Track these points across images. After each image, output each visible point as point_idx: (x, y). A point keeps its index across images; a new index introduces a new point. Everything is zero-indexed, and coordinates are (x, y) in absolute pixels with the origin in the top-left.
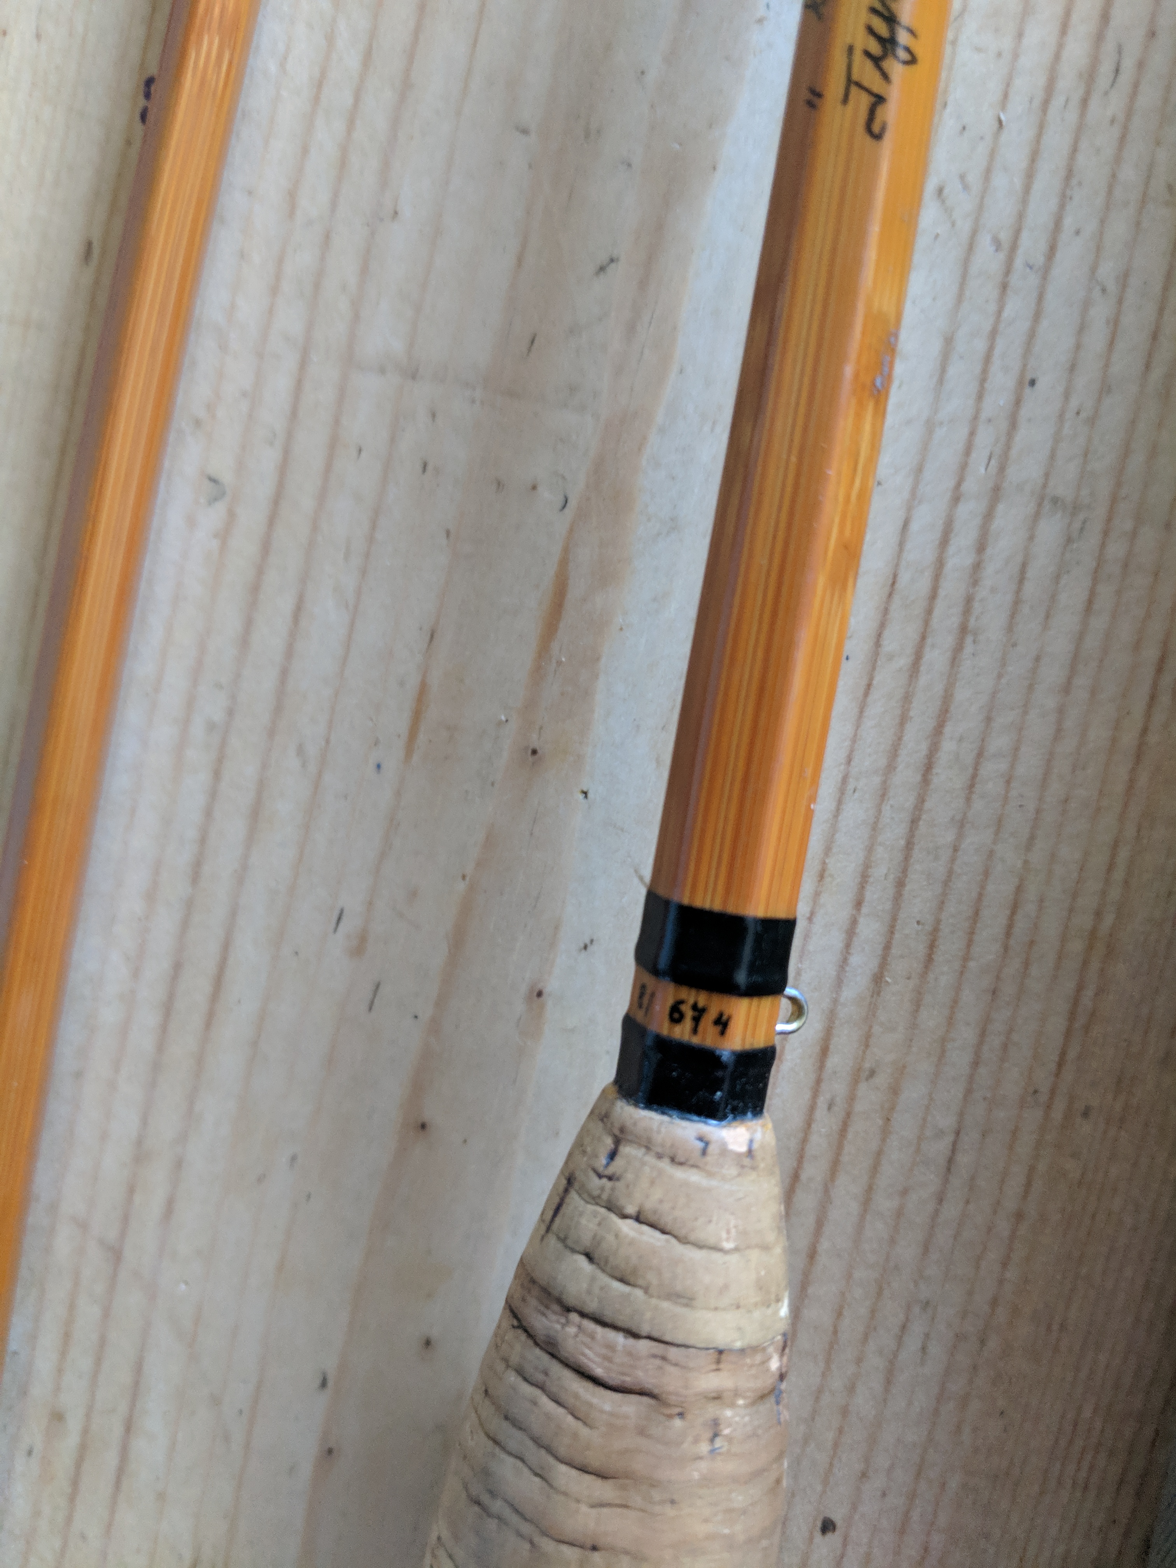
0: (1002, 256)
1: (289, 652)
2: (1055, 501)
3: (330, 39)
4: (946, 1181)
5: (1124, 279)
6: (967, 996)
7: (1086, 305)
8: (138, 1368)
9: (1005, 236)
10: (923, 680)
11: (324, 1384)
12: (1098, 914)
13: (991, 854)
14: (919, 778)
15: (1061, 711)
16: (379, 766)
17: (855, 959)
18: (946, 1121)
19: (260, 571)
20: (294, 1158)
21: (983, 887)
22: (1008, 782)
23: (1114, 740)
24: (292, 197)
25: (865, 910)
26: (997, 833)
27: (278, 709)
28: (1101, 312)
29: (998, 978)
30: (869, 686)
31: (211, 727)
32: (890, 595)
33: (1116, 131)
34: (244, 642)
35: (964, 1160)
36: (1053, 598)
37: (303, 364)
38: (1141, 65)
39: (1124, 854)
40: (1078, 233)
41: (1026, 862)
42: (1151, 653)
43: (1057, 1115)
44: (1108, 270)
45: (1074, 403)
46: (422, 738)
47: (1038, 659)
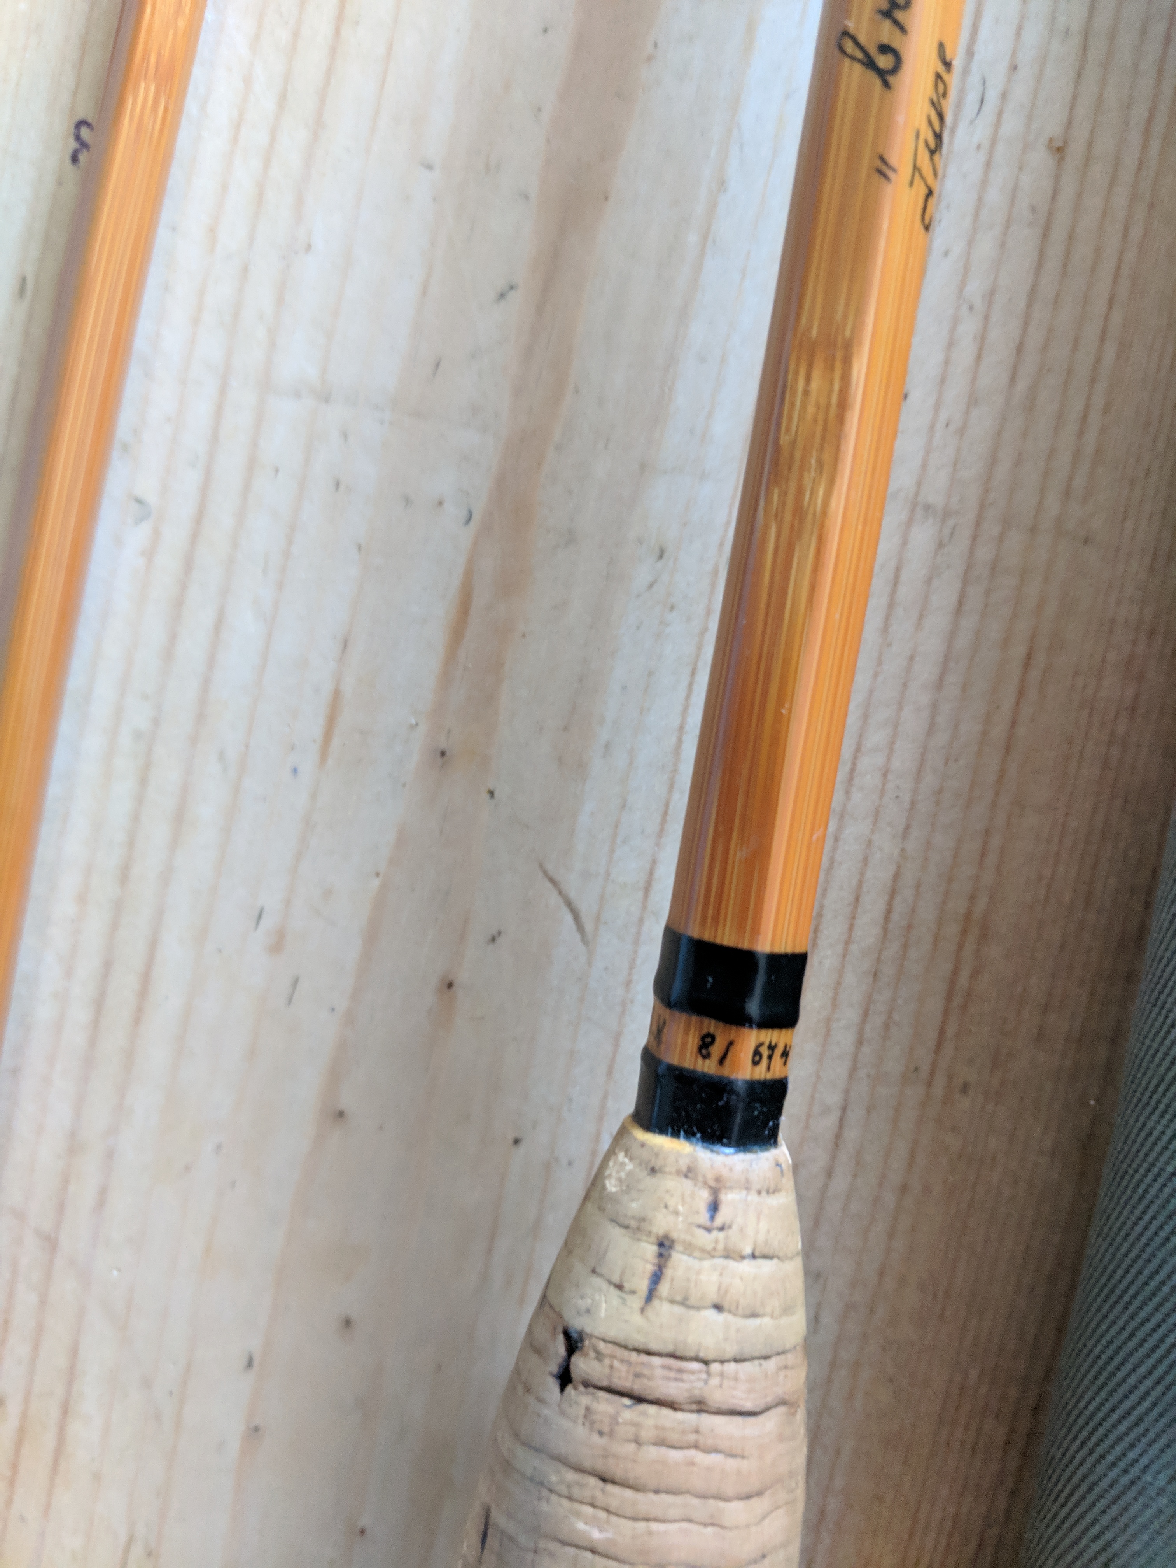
1: (211, 662)
2: (927, 507)
3: (248, 81)
4: (834, 1156)
5: (990, 296)
6: (850, 978)
7: (956, 321)
8: (74, 1352)
11: (250, 1364)
12: (972, 898)
13: (870, 843)
15: (934, 706)
16: (295, 771)
18: (833, 1098)
19: (184, 587)
20: (219, 1147)
21: (863, 874)
22: (885, 775)
23: (985, 733)
24: (212, 231)
26: (875, 823)
27: (201, 717)
28: (968, 328)
29: (879, 960)
31: (138, 735)
33: (981, 158)
34: (168, 654)
35: (851, 1135)
36: (925, 601)
37: (223, 389)
38: (1004, 95)
39: (996, 842)
40: (946, 253)
41: (903, 850)
42: (1019, 651)
43: (938, 1091)
44: (975, 288)
45: (944, 415)
46: (336, 742)
47: (912, 658)
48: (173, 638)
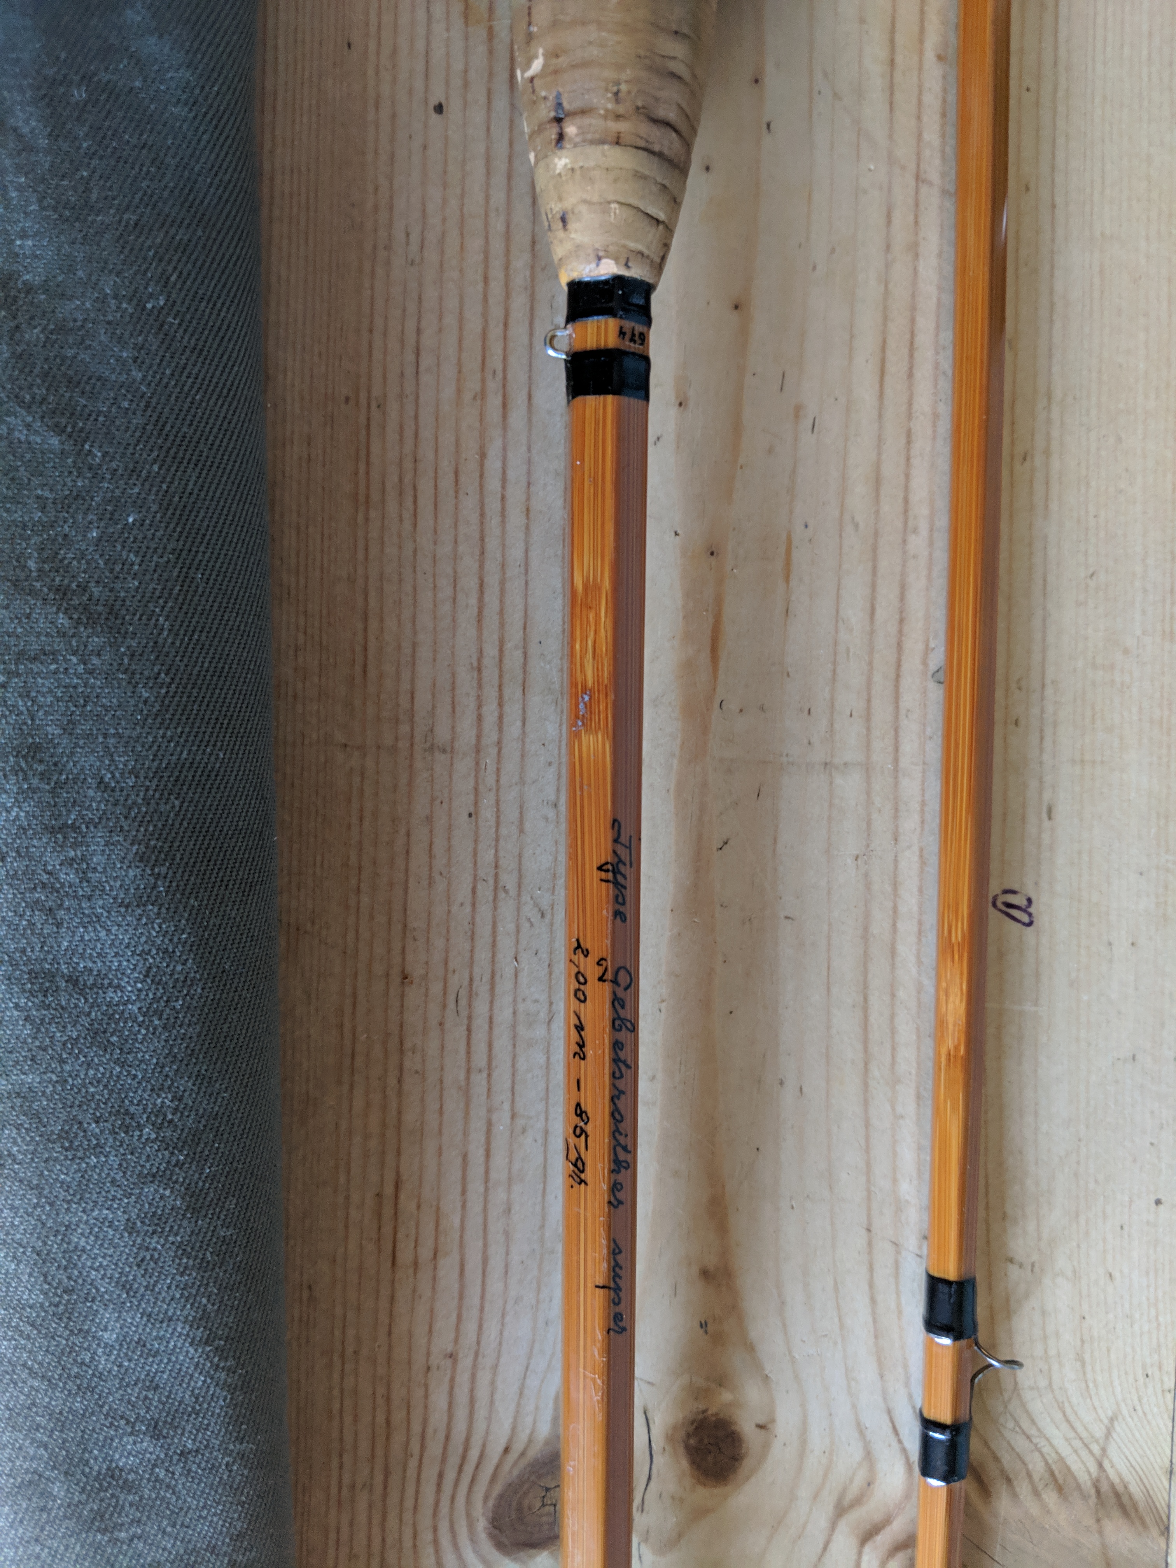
0: (501, 884)
1: (873, 587)
2: (444, 751)
4: (418, 342)
5: (431, 884)
6: (431, 455)
7: (449, 865)
8: (892, 105)
9: (502, 895)
10: (496, 637)
11: (768, 125)
12: (367, 520)
13: (435, 543)
14: (486, 580)
15: (415, 633)
16: (806, 526)
17: (498, 464)
18: (426, 378)
19: (900, 632)
20: (814, 268)
21: (436, 522)
22: (435, 586)
23: (382, 620)
25: (499, 496)
26: (435, 556)
27: (875, 549)
28: (440, 862)
29: (415, 470)
30: (525, 628)
31: (915, 531)
32: (524, 682)
33: (451, 966)
34: (903, 588)
35: (410, 357)
36: (433, 696)
37: (896, 761)
38: (444, 1006)
39: (361, 556)
40: (462, 904)
41: (415, 541)
42: (372, 673)
43: (363, 395)
44: (440, 886)
45: (445, 806)
46: (782, 550)
47: (434, 660)
48: (902, 598)
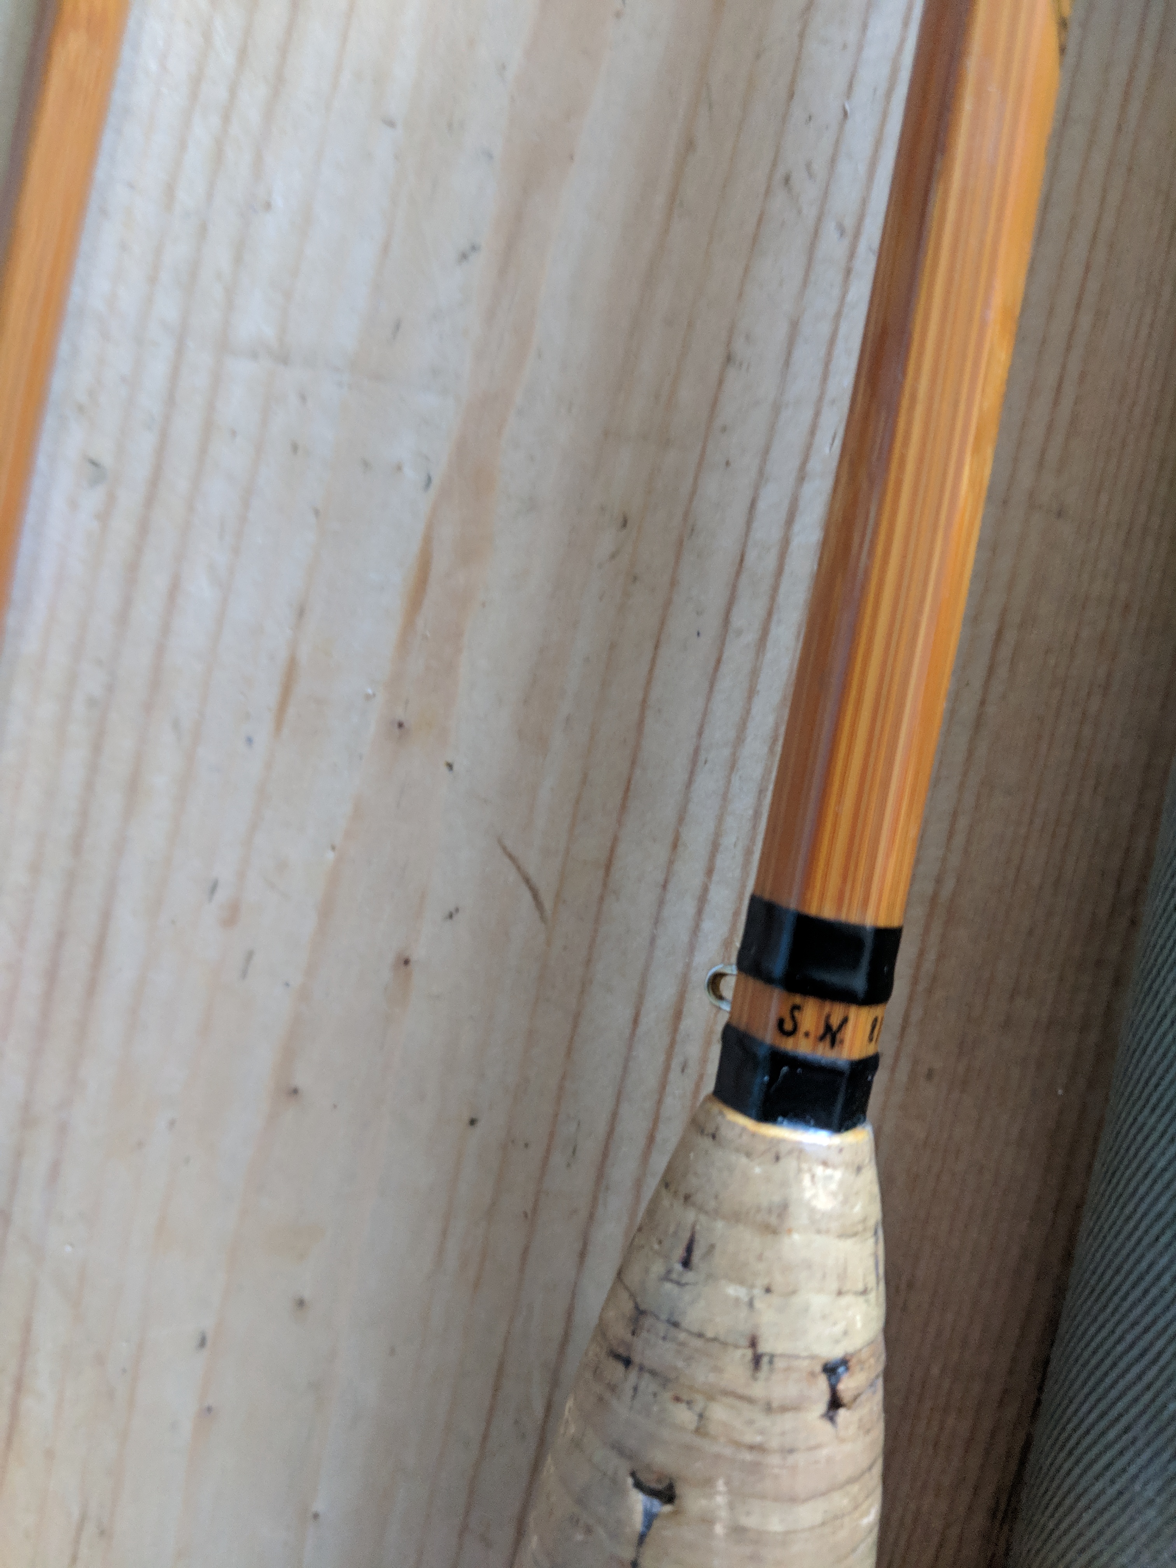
0: (846, 242)
1: (166, 629)
3: (207, 36)
8: (27, 1327)
9: (849, 223)
11: (202, 1343)
14: (766, 749)
16: (249, 739)
17: (707, 925)
19: (138, 550)
20: (172, 1123)
24: (170, 188)
25: (715, 877)
27: (154, 684)
30: (719, 661)
31: (92, 702)
32: (738, 573)
34: (122, 619)
37: (180, 349)
39: (963, 822)
46: (291, 711)
48: (127, 604)
